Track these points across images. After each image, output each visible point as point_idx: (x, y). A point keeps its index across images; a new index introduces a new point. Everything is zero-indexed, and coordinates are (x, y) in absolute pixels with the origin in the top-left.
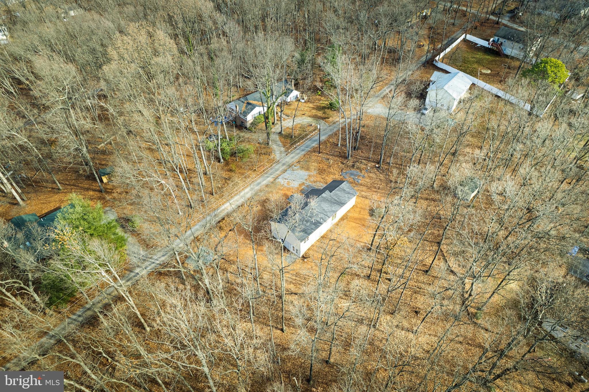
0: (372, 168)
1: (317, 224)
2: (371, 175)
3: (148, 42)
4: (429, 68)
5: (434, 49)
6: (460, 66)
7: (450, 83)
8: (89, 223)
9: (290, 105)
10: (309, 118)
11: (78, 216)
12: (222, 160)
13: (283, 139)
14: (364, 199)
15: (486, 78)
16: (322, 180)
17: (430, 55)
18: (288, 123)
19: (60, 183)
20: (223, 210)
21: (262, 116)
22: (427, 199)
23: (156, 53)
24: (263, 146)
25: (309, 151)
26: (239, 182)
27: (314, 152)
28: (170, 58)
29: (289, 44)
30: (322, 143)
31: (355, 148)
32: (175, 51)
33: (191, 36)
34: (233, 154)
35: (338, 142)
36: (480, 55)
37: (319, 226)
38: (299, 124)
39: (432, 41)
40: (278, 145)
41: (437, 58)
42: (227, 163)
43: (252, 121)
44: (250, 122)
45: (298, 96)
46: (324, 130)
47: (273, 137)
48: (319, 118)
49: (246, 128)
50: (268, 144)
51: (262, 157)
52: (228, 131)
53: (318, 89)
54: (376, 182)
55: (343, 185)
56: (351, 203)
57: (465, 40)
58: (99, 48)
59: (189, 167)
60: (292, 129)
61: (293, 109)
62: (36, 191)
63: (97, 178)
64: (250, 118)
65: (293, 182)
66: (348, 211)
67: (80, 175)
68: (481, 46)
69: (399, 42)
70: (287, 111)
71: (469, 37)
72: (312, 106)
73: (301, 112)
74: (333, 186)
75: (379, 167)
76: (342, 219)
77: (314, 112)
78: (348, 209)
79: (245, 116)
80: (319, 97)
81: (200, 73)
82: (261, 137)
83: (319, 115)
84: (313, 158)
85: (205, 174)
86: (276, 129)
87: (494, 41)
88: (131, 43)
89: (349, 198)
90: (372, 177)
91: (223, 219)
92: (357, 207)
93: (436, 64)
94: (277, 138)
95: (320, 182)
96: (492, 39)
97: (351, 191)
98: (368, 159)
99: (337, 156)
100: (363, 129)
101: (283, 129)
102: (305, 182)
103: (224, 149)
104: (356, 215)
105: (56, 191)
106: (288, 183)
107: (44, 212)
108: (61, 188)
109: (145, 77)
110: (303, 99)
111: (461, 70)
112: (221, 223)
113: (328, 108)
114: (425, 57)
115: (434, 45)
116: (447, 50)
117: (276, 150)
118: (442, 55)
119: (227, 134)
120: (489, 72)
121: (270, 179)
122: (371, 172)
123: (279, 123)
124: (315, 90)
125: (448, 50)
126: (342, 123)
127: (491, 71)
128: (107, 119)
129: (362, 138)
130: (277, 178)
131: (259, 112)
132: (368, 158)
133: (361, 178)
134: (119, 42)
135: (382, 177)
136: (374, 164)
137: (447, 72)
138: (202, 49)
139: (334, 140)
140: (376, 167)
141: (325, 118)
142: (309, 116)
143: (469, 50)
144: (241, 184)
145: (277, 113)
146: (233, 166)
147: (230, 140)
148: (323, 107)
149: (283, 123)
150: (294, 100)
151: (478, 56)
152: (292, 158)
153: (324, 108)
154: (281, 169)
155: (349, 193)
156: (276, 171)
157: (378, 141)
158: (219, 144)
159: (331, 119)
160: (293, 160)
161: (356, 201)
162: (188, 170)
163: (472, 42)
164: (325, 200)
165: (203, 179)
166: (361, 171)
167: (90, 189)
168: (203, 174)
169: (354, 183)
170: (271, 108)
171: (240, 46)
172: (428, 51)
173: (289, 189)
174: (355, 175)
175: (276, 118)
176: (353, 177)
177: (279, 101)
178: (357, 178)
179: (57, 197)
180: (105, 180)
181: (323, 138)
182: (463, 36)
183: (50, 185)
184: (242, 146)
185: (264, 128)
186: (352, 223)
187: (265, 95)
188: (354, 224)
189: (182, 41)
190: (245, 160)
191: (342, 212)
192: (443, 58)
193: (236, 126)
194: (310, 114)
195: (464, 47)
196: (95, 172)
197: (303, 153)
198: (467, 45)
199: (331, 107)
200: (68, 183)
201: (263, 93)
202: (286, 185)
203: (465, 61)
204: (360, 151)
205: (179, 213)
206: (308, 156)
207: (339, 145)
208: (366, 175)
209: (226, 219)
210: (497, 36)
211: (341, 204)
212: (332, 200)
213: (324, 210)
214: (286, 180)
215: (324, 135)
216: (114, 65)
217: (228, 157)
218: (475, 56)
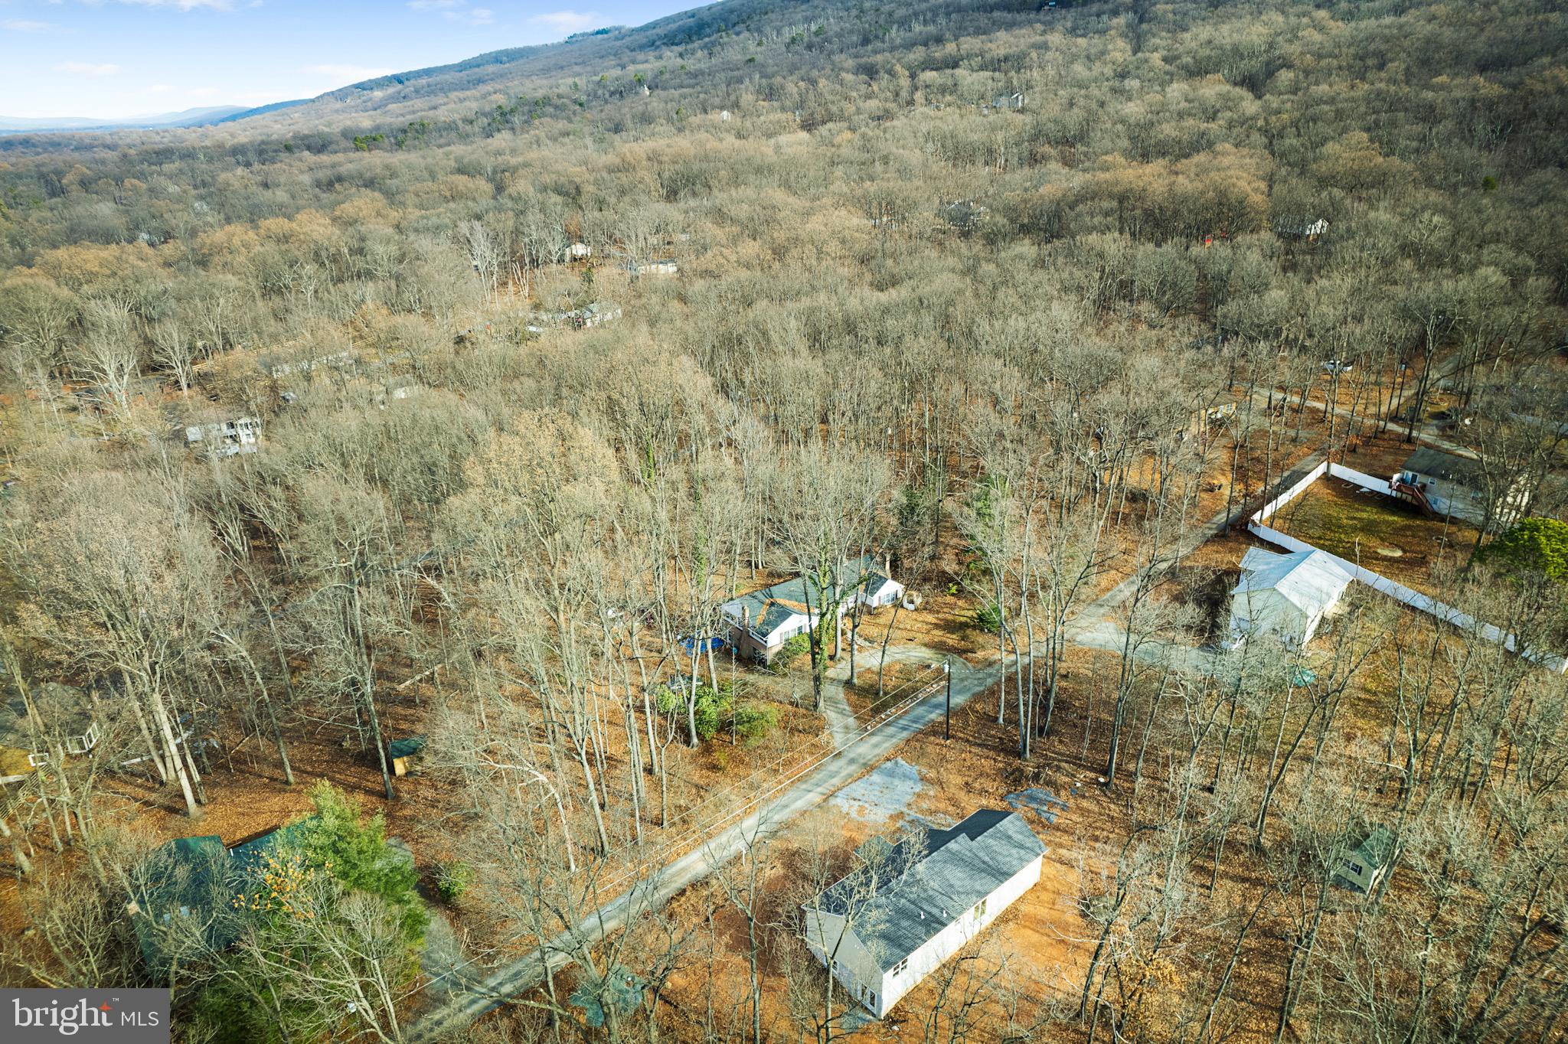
0: (1088, 784)
1: (934, 924)
2: (1085, 804)
3: (556, 451)
4: (1237, 541)
5: (1245, 496)
6: (1320, 538)
7: (1292, 577)
8: (346, 862)
9: (878, 615)
10: (924, 649)
11: (323, 840)
12: (695, 740)
13: (854, 698)
14: (1064, 868)
15: (1391, 567)
16: (950, 808)
17: (1236, 510)
18: (869, 659)
19: (293, 768)
20: (683, 869)
21: (806, 638)
22: (1244, 880)
23: (571, 476)
24: (802, 711)
25: (921, 732)
26: (733, 797)
27: (935, 733)
28: (601, 487)
29: (881, 470)
30: (956, 714)
31: (1041, 730)
32: (615, 475)
33: (654, 444)
34: (724, 726)
35: (999, 712)
36: (1368, 514)
37: (937, 931)
38: (899, 661)
39: (1241, 474)
40: (842, 712)
41: (1256, 517)
42: (707, 748)
43: (780, 648)
44: (775, 650)
45: (900, 595)
46: (962, 680)
47: (828, 690)
48: (949, 650)
49: (762, 662)
50: (816, 706)
51: (795, 739)
52: (716, 669)
53: (951, 580)
54: (1098, 824)
55: (1005, 824)
56: (1030, 874)
57: (1327, 479)
58: (444, 461)
59: (612, 750)
60: (879, 673)
61: (885, 626)
62: (231, 784)
63: (383, 761)
64: (775, 641)
65: (874, 809)
66: (1021, 899)
67: (342, 752)
68: (1372, 491)
69: (1157, 476)
70: (867, 627)
71: (1338, 470)
72: (934, 621)
73: (905, 634)
74: (979, 824)
75: (1106, 784)
76: (1004, 919)
77: (938, 635)
78: (1020, 893)
79: (765, 635)
80: (952, 600)
81: (666, 525)
82: (800, 689)
83: (951, 642)
84: (930, 749)
85: (649, 770)
86: (839, 671)
87: (1402, 480)
88: (519, 450)
89: (1023, 861)
90: (1089, 811)
91: (682, 892)
92: (1045, 889)
93: (1255, 531)
94: (840, 693)
95: (945, 813)
96: (1396, 477)
97: (1029, 842)
98: (1076, 760)
99: (993, 748)
100: (1064, 684)
101: (856, 671)
102: (905, 810)
103: (704, 712)
104: (1043, 912)
105: (279, 785)
106: (861, 810)
107: (238, 836)
108: (291, 778)
109: (537, 527)
110: (912, 602)
111: (1322, 547)
112: (675, 904)
113: (974, 627)
114: (1224, 515)
115: (1247, 486)
116: (1280, 498)
117: (835, 722)
118: (1269, 510)
119: (714, 676)
120: (1398, 554)
121: (815, 797)
122: (1084, 797)
123: (847, 656)
124: (944, 580)
125: (1284, 499)
126: (1008, 667)
127: (1405, 551)
128: (433, 622)
129: (1061, 705)
130: (832, 795)
131: (800, 628)
132: (1076, 758)
133: (1056, 811)
134: (494, 447)
135: (1115, 810)
136: (1092, 775)
137: (1282, 550)
138: (676, 473)
139: (989, 709)
140: (1099, 783)
141: (966, 651)
142: (925, 645)
143: (1340, 501)
144: (738, 805)
145: (843, 633)
146: (720, 757)
147: (721, 690)
148: (961, 623)
149: (858, 658)
150: (889, 605)
151: (1365, 515)
152: (876, 746)
153: (962, 627)
154: (844, 773)
155: (1021, 846)
156: (832, 777)
157: (1105, 716)
158: (693, 698)
159: (980, 655)
160: (877, 751)
161: (1042, 873)
162: (607, 758)
163: (1348, 483)
164: (957, 859)
165: (641, 782)
166: (1058, 794)
167: (359, 788)
168: (645, 770)
169: (1039, 824)
170: (828, 616)
171: (764, 471)
172: (1232, 501)
173: (860, 827)
174: (1042, 802)
175: (840, 645)
176: (1035, 806)
177: (850, 601)
178: (1045, 808)
179: (276, 802)
180: (400, 767)
181: (958, 700)
182: (1322, 469)
183: (268, 772)
184: (749, 708)
185: (808, 667)
186: (1029, 932)
187: (815, 584)
188: (1035, 937)
189: (632, 456)
190: (753, 742)
191: (1002, 897)
192: (1273, 517)
193: (739, 659)
194: (927, 639)
195: (1326, 493)
196: (380, 745)
197: (905, 734)
198: (1334, 489)
199: (982, 623)
200: (309, 769)
201: (810, 577)
202: (854, 815)
203: (1329, 524)
204: (1055, 739)
205: (568, 868)
206: (918, 745)
207: (1001, 720)
208: (1071, 803)
209: (688, 893)
210: (1411, 470)
211: (1002, 875)
212: (976, 862)
213: (951, 886)
214: (857, 803)
215: (960, 692)
216: (473, 496)
217: (710, 733)
218: (1358, 515)
